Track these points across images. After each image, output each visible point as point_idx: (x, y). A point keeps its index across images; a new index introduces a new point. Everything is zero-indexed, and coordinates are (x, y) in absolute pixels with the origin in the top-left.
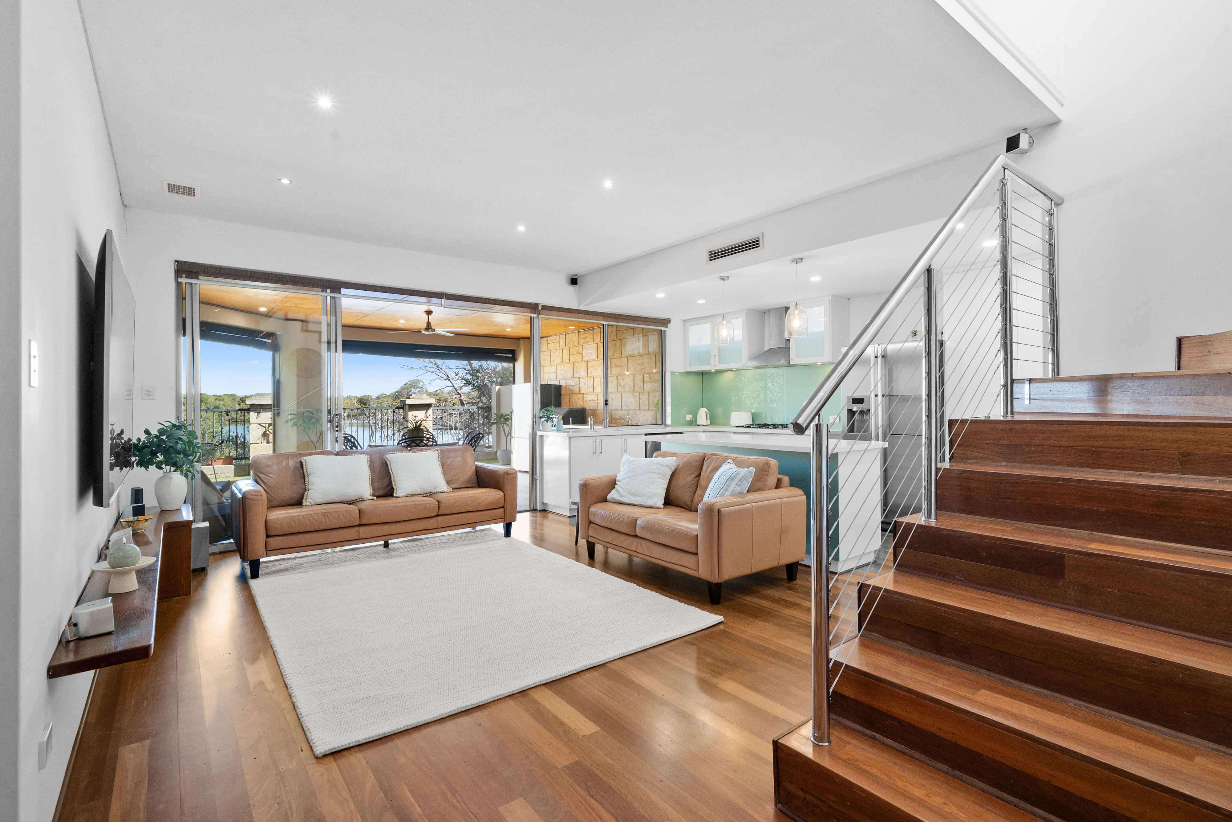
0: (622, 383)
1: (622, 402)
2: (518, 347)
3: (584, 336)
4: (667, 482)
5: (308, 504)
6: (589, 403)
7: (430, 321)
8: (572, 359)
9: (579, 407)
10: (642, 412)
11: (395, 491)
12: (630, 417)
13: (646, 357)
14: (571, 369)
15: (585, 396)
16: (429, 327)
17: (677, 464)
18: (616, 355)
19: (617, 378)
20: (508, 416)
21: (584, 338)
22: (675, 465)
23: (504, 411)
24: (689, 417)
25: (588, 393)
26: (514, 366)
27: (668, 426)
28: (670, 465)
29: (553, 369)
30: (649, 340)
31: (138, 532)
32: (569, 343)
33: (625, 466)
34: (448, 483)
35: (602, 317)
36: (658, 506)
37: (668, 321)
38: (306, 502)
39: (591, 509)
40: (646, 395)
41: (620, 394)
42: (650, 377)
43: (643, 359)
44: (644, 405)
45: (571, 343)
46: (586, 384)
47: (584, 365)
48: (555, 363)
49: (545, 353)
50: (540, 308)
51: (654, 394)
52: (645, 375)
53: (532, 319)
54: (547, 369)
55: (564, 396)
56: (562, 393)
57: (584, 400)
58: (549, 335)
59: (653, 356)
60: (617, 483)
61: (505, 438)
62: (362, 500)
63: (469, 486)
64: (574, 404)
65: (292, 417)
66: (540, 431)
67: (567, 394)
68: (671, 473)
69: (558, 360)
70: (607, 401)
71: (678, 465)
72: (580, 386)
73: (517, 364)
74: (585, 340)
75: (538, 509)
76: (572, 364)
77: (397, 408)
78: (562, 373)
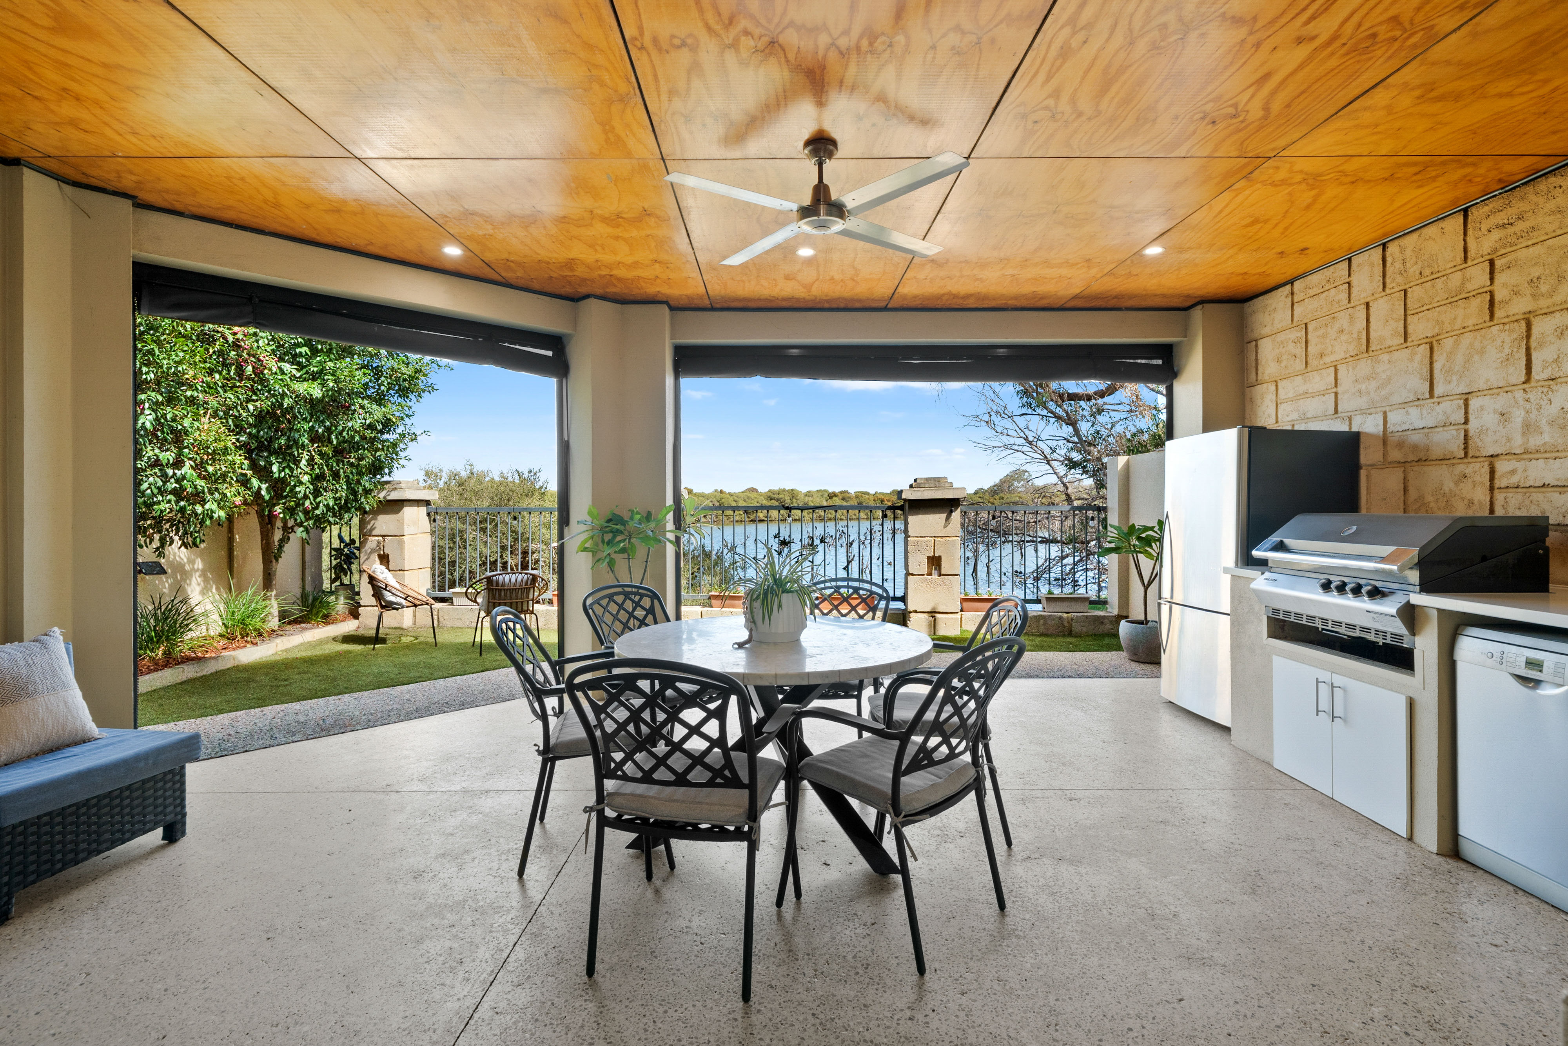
2: (1186, 331)
3: (1499, 218)
6: (1537, 496)
7: (825, 181)
8: (1423, 328)
14: (1417, 365)
15: (1502, 466)
20: (1150, 533)
23: (1141, 518)
25: (1528, 454)
26: (1170, 396)
29: (1322, 380)
32: (1403, 272)
45: (1414, 269)
46: (1512, 416)
47: (1505, 337)
48: (1329, 359)
49: (1281, 337)
55: (1374, 473)
56: (1364, 460)
57: (1501, 483)
58: (1298, 272)
61: (1142, 589)
64: (1430, 499)
67: (1391, 465)
69: (1342, 349)
72: (1473, 426)
73: (1179, 387)
74: (1512, 230)
76: (1424, 349)
77: (889, 508)
78: (1363, 387)
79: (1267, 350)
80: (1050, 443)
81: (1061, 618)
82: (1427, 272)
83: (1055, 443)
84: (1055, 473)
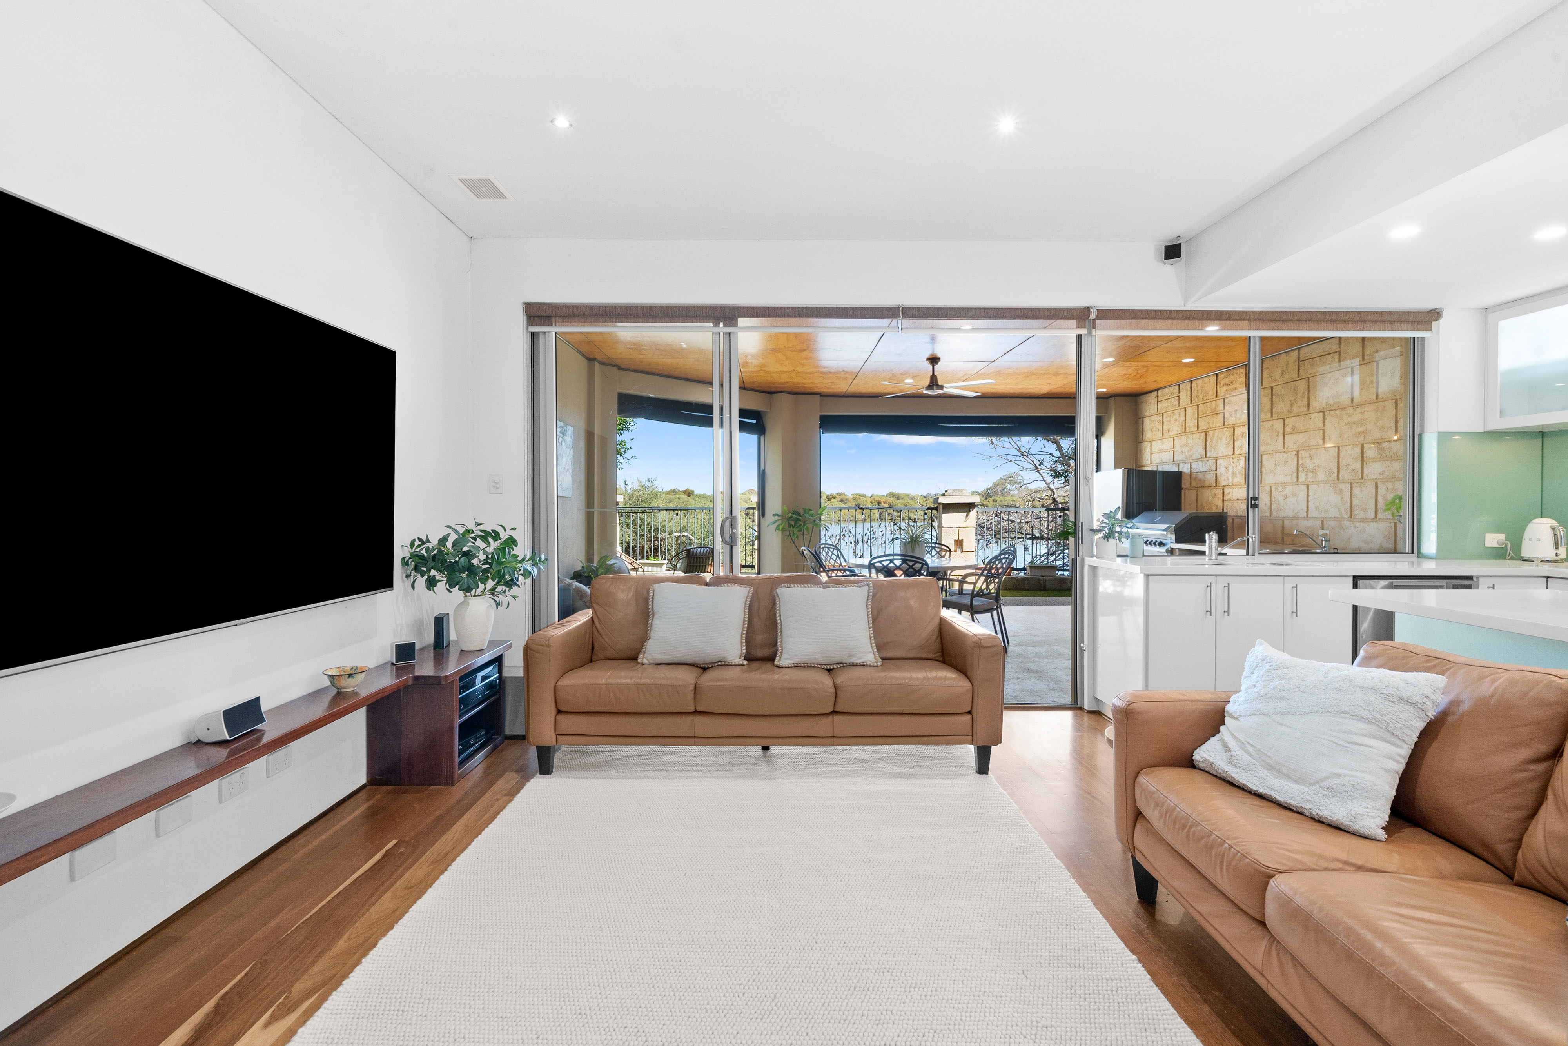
0: (1309, 464)
1: (1308, 501)
2: (1107, 410)
3: (1226, 381)
4: (1405, 751)
5: (645, 661)
6: (1236, 504)
8: (1203, 425)
9: (1214, 510)
10: (1358, 524)
11: (779, 654)
12: (1328, 532)
13: (1371, 407)
14: (1201, 442)
15: (1227, 491)
16: (934, 382)
17: (1451, 696)
18: (1295, 409)
19: (1297, 455)
21: (1228, 385)
22: (1442, 701)
24: (1493, 540)
25: (1233, 486)
27: (1428, 558)
28: (1419, 699)
29: (1168, 444)
30: (1381, 372)
31: (343, 691)
32: (1197, 396)
33: (1255, 675)
34: (879, 648)
35: (1247, 322)
36: (1364, 831)
37: (1435, 315)
38: (643, 658)
39: (1143, 779)
40: (1370, 489)
41: (1304, 487)
42: (1381, 450)
43: (1362, 413)
44: (1365, 510)
45: (1201, 396)
46: (1231, 468)
47: (1227, 433)
48: (1171, 433)
49: (1153, 418)
50: (1093, 316)
51: (1390, 485)
52: (1366, 446)
53: (1079, 338)
54: (1156, 446)
55: (1187, 492)
56: (1183, 486)
57: (1226, 498)
58: (1160, 386)
59: (1390, 405)
60: (1227, 719)
62: (723, 664)
63: (924, 656)
64: (1205, 505)
65: (776, 518)
66: (1092, 556)
67: (1191, 488)
68: (1421, 725)
69: (1176, 429)
70: (1255, 498)
71: (1454, 703)
72: (1218, 472)
73: (1103, 441)
74: (1230, 387)
75: (1086, 707)
76: (1203, 434)
77: (928, 509)
78: (1183, 449)
79: (1148, 424)
80: (1039, 457)
81: (1039, 580)
82: (1205, 398)
83: (1042, 457)
84: (1044, 480)
